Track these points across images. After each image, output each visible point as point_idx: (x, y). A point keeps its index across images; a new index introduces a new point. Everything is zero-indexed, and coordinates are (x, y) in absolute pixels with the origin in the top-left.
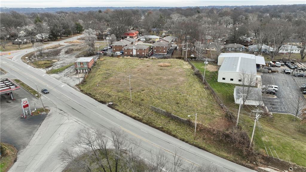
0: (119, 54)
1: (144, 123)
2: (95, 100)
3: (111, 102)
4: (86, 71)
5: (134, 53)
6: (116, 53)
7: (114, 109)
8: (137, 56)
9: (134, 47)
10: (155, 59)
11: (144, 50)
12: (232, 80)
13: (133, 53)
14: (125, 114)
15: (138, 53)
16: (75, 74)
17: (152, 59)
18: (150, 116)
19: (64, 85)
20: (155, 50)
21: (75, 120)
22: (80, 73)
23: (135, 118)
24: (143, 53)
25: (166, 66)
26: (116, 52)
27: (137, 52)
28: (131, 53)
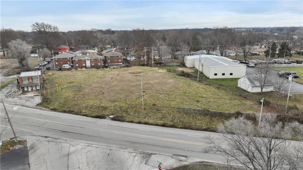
0: (68, 67)
1: (181, 128)
2: (85, 117)
3: (111, 115)
4: (36, 88)
5: (88, 64)
6: (64, 67)
7: (125, 121)
8: (92, 67)
9: (86, 58)
10: (117, 68)
11: (99, 60)
12: (223, 74)
13: (86, 65)
14: (146, 123)
15: (93, 64)
16: (21, 93)
17: (114, 68)
18: (182, 120)
19: (17, 108)
20: (109, 61)
21: (83, 144)
22: (28, 92)
23: (163, 125)
24: (100, 64)
25: (138, 73)
26: (64, 65)
27: (91, 62)
28: (84, 65)
